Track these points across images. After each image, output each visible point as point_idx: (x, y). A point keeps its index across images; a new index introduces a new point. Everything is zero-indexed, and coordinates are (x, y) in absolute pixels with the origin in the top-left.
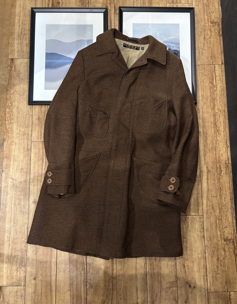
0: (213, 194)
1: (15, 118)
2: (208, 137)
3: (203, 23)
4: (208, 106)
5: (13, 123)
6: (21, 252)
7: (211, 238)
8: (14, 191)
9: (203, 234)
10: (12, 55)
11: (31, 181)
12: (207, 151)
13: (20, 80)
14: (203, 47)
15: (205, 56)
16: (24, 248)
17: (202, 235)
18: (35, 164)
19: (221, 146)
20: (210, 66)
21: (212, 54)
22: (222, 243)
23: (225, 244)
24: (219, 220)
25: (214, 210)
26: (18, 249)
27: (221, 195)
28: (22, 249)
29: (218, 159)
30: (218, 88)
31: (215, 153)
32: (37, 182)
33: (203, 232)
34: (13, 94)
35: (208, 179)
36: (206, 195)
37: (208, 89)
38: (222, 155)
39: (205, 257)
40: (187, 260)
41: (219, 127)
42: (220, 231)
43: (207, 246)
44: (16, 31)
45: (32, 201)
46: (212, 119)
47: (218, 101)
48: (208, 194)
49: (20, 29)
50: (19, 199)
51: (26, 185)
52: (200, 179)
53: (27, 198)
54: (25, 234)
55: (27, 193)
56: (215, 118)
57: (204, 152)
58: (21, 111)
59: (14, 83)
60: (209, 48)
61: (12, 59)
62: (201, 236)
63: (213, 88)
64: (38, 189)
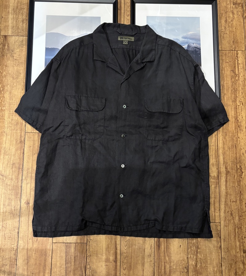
0: (232, 199)
1: (7, 105)
2: (228, 134)
3: (225, 4)
4: (229, 97)
5: (4, 110)
6: (10, 261)
7: (229, 249)
8: (4, 189)
9: (220, 244)
10: (5, 31)
11: (24, 178)
12: (226, 149)
13: (13, 61)
14: (224, 31)
15: (227, 40)
16: (14, 257)
17: (219, 246)
18: (29, 158)
19: (243, 144)
20: (232, 52)
21: (234, 39)
22: (241, 255)
23: (244, 256)
24: (238, 229)
25: (233, 217)
26: (7, 257)
27: (241, 200)
28: (11, 257)
29: (239, 159)
30: (240, 77)
31: (235, 152)
32: (31, 180)
33: (220, 242)
34: (5, 76)
35: (226, 181)
36: (224, 200)
37: (229, 79)
38: (243, 154)
39: (221, 271)
40: (201, 274)
41: (241, 122)
42: (239, 241)
43: (224, 258)
44: (10, 5)
45: (25, 201)
46: (233, 112)
47: (241, 92)
48: (226, 198)
49: (16, 2)
50: (9, 199)
51: (18, 183)
52: (218, 181)
53: (18, 198)
54: (15, 240)
55: (18, 192)
56: (237, 112)
57: (223, 150)
58: (14, 97)
59: (6, 64)
60: (230, 32)
61: (5, 37)
62: (217, 247)
63: (235, 77)
64: (32, 188)
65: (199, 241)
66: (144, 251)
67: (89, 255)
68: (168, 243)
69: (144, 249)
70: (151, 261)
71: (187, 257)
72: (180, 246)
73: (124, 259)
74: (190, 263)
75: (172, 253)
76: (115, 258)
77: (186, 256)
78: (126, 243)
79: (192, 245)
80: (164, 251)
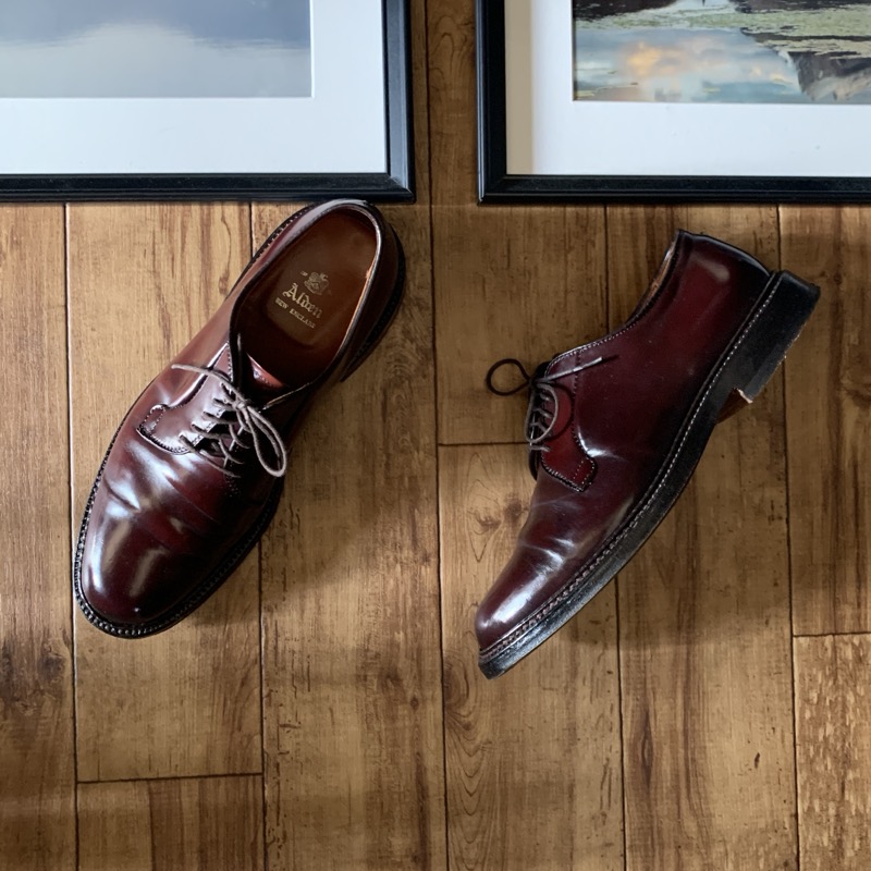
65: (853, 726)
66: (571, 796)
67: (280, 836)
68: (691, 745)
69: (571, 787)
70: (609, 845)
71: (793, 811)
72: (757, 760)
73: (464, 844)
74: (805, 839)
75: (715, 795)
76: (418, 839)
77: (785, 806)
78: (474, 759)
79: (817, 752)
80: (676, 788)
